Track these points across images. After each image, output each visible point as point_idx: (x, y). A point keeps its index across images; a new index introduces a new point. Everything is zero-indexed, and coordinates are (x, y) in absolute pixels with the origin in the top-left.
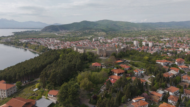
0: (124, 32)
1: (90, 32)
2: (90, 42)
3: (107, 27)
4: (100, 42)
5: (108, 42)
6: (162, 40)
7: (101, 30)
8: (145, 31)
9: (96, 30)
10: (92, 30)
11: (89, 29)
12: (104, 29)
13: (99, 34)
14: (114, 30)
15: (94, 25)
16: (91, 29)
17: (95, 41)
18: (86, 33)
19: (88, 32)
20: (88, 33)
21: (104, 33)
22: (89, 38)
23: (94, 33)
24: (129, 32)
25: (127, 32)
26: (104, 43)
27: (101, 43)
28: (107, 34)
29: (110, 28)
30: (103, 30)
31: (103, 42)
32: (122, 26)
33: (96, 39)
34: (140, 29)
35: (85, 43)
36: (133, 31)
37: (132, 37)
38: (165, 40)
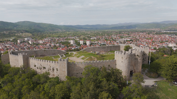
0: (51, 33)
1: (9, 33)
2: (14, 44)
3: (30, 28)
4: (29, 43)
6: (91, 39)
7: (24, 31)
8: (69, 32)
9: (18, 31)
10: (13, 31)
11: (8, 30)
12: (27, 30)
13: (24, 35)
14: (39, 31)
15: (14, 26)
16: (10, 30)
17: (21, 43)
18: (4, 34)
19: (7, 33)
20: (7, 35)
21: (30, 35)
22: (11, 40)
23: (16, 34)
24: (55, 33)
25: (54, 33)
26: (36, 44)
27: (31, 45)
28: (33, 35)
29: (34, 29)
30: (27, 31)
31: (34, 44)
32: (46, 28)
33: (23, 41)
34: (64, 31)
35: (8, 47)
36: (59, 32)
37: (62, 37)
38: (95, 39)
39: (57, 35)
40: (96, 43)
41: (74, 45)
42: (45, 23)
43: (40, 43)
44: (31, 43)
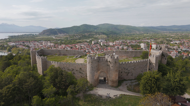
0: (126, 35)
1: (89, 35)
2: (89, 45)
3: (108, 30)
4: (100, 44)
5: (110, 45)
6: (172, 43)
7: (101, 33)
8: (147, 34)
9: (96, 33)
10: (92, 33)
11: (89, 32)
12: (104, 32)
13: (100, 36)
14: (115, 33)
15: (95, 28)
17: (94, 44)
18: (85, 36)
19: (88, 35)
20: (87, 36)
21: (105, 36)
22: (88, 41)
23: (94, 36)
24: (131, 35)
25: (129, 35)
26: (106, 46)
27: (102, 46)
28: (108, 37)
29: (111, 32)
30: (104, 34)
31: (104, 45)
32: (123, 30)
33: (96, 42)
34: (142, 32)
35: (83, 47)
36: (135, 34)
37: (136, 40)
38: (176, 43)
39: (132, 38)
40: (174, 48)
41: (144, 49)
42: (123, 25)
43: (111, 45)
44: (102, 45)
